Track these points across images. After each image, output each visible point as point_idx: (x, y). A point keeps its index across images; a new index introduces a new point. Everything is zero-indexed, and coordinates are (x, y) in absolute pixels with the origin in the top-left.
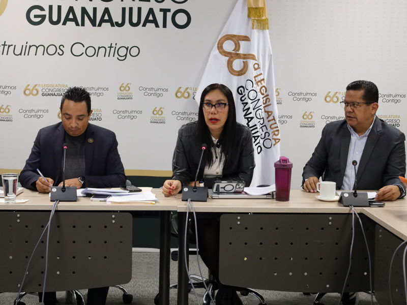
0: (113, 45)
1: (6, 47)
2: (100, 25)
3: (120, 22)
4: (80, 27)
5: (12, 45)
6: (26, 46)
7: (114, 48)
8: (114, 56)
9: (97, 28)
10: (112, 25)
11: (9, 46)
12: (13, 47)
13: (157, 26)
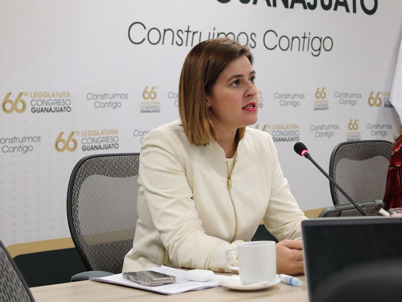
0: (307, 35)
1: (191, 34)
2: (292, 7)
3: (312, 3)
4: (272, 8)
5: (197, 32)
6: (214, 33)
7: (308, 38)
8: (308, 50)
9: (289, 10)
10: (305, 8)
11: (194, 33)
12: (199, 34)
13: (348, 10)
